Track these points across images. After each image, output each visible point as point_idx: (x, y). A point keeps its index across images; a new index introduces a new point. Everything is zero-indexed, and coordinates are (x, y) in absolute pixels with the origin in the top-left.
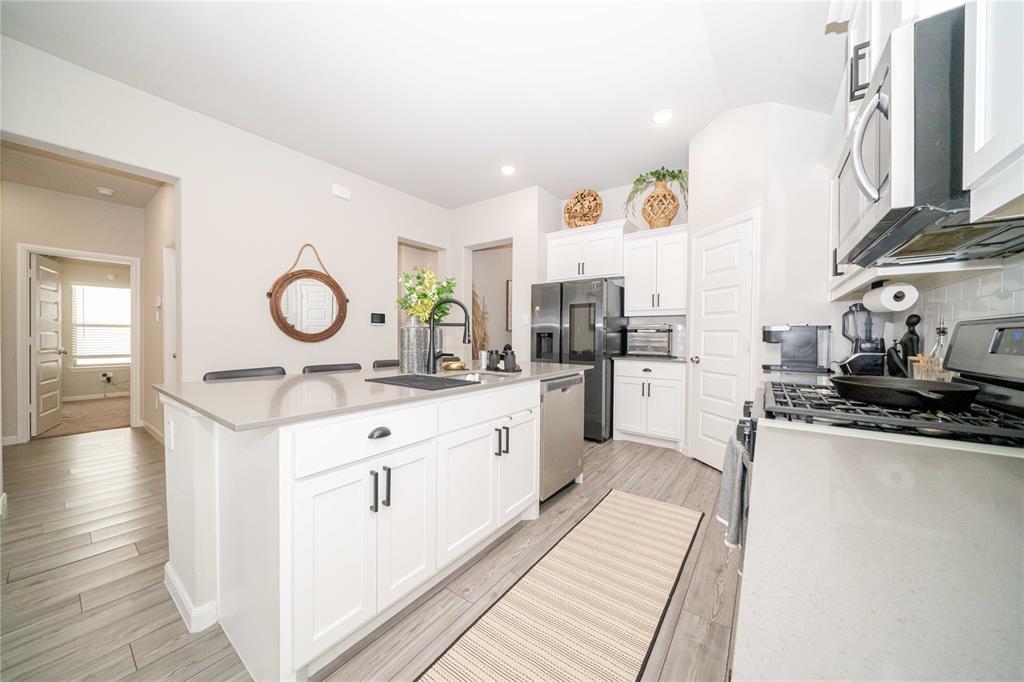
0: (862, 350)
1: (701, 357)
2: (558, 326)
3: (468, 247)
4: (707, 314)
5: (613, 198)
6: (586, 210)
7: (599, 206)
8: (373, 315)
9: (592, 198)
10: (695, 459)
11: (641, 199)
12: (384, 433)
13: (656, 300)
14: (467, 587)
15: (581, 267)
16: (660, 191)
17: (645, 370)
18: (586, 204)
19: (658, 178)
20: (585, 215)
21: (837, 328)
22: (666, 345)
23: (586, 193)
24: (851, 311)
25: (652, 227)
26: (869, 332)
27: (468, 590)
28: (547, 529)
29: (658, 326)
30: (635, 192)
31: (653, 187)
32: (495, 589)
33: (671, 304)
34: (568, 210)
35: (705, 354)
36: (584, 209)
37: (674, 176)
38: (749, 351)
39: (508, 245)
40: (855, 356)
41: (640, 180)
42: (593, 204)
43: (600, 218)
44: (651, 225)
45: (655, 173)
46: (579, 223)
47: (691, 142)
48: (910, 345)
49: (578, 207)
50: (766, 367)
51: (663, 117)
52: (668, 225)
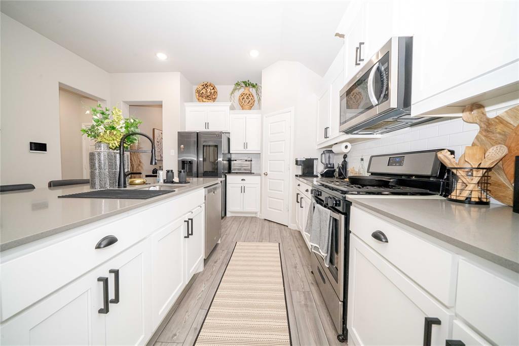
0: (328, 168)
1: (268, 173)
2: (196, 159)
3: (125, 102)
4: (270, 153)
5: (224, 90)
6: (209, 94)
7: (215, 93)
8: (31, 143)
9: (212, 88)
10: (265, 219)
11: (238, 94)
12: (111, 241)
13: (246, 145)
14: (174, 332)
15: (207, 125)
16: (246, 92)
17: (242, 180)
18: (209, 90)
19: (246, 85)
20: (208, 96)
21: (319, 160)
22: (250, 168)
23: (209, 84)
24: (324, 153)
25: (243, 109)
26: (329, 161)
27: (175, 335)
28: (212, 274)
29: (246, 158)
30: (235, 90)
31: (243, 89)
32: (194, 326)
33: (253, 148)
34: (198, 92)
35: (270, 171)
36: (207, 93)
37: (254, 86)
38: (289, 169)
39: (159, 105)
40: (326, 170)
41: (238, 84)
42: (213, 91)
43: (217, 100)
44: (243, 107)
45: (244, 82)
46: (204, 100)
47: (263, 71)
48: (344, 165)
49: (204, 91)
50: (296, 176)
51: (254, 54)
52: (250, 109)
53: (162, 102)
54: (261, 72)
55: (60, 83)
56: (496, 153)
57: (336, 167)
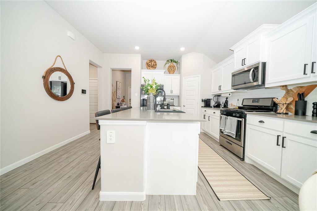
0: (218, 103)
3: (111, 68)
5: (160, 63)
6: (152, 65)
7: (156, 65)
8: (82, 90)
9: (154, 62)
11: (167, 65)
13: (172, 92)
16: (171, 65)
18: (153, 63)
19: (172, 62)
20: (152, 66)
21: (213, 99)
22: (173, 103)
23: (152, 60)
24: (215, 96)
25: (170, 74)
26: (218, 100)
29: (171, 98)
30: (166, 64)
31: (170, 63)
33: (176, 92)
34: (147, 64)
35: (187, 105)
36: (151, 64)
37: (176, 62)
39: (130, 71)
40: (216, 104)
41: (168, 61)
42: (155, 64)
43: (156, 68)
44: (170, 73)
45: (171, 60)
46: (150, 68)
47: (183, 56)
48: (227, 102)
49: (150, 63)
50: (202, 107)
51: (182, 49)
52: (173, 74)
53: (131, 69)
54: (181, 56)
55: (90, 60)
56: (290, 100)
57: (221, 103)
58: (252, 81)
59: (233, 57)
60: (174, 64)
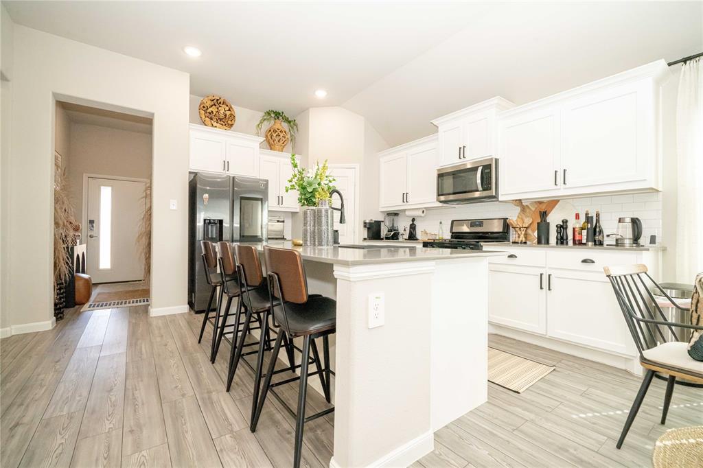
0: (393, 231)
6: (222, 116)
7: (233, 117)
9: (227, 108)
11: (266, 126)
15: (226, 164)
16: (278, 126)
18: (222, 110)
19: (278, 118)
20: (221, 120)
21: (385, 222)
23: (221, 101)
25: (272, 149)
26: (393, 224)
31: (273, 121)
33: (290, 204)
34: (204, 108)
36: (219, 114)
37: (290, 122)
41: (268, 113)
42: (228, 113)
43: (234, 126)
44: (271, 147)
45: (277, 114)
46: (215, 124)
47: (311, 109)
49: (214, 109)
50: (365, 239)
51: (321, 94)
52: (282, 151)
53: (153, 114)
54: (308, 109)
57: (401, 231)
58: (480, 187)
59: (437, 138)
60: (285, 126)
